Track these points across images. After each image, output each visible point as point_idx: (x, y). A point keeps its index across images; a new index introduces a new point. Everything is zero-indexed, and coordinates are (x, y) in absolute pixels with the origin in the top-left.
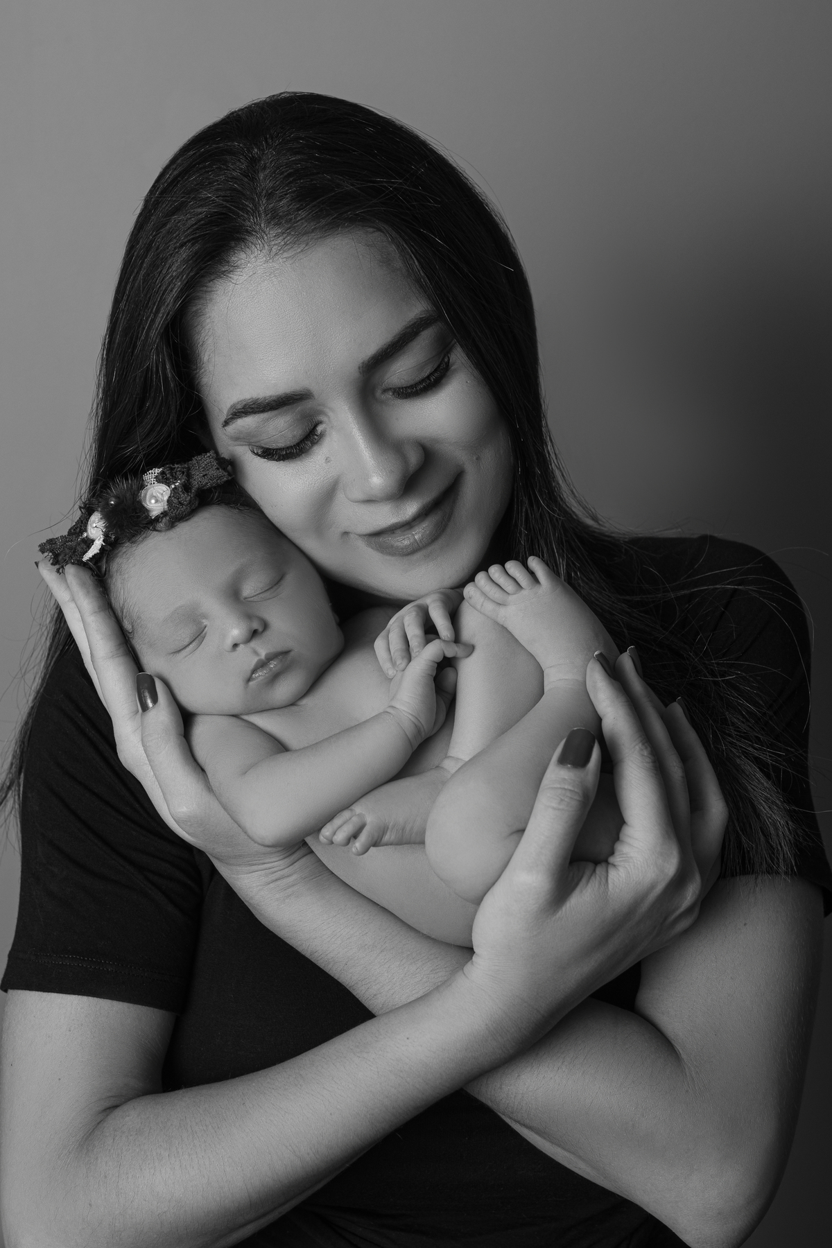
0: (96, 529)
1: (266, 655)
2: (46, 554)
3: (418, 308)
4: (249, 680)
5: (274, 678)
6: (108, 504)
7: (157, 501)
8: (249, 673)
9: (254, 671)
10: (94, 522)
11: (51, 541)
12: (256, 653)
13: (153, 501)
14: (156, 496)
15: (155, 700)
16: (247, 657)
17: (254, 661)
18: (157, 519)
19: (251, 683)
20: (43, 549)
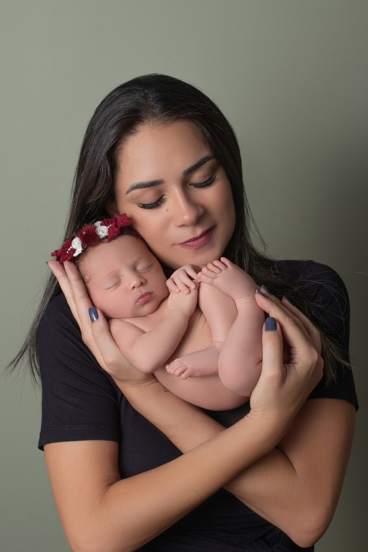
0: (77, 244)
1: (145, 293)
2: (54, 257)
3: (206, 153)
4: (136, 302)
5: (146, 302)
6: (81, 234)
7: (103, 232)
8: (137, 299)
9: (139, 299)
10: (75, 242)
11: (56, 251)
12: (141, 291)
13: (101, 232)
14: (102, 230)
15: (97, 317)
16: (137, 293)
17: (139, 294)
18: (104, 238)
19: (137, 303)
20: (53, 255)
